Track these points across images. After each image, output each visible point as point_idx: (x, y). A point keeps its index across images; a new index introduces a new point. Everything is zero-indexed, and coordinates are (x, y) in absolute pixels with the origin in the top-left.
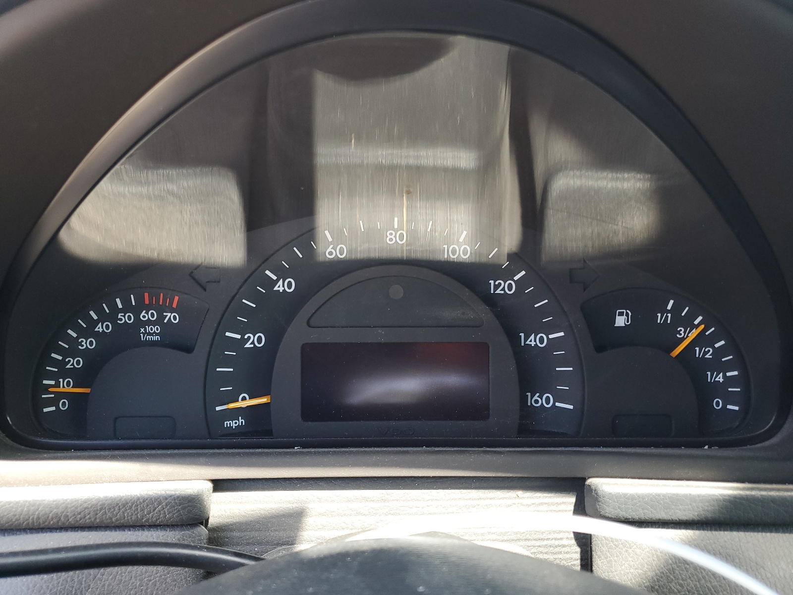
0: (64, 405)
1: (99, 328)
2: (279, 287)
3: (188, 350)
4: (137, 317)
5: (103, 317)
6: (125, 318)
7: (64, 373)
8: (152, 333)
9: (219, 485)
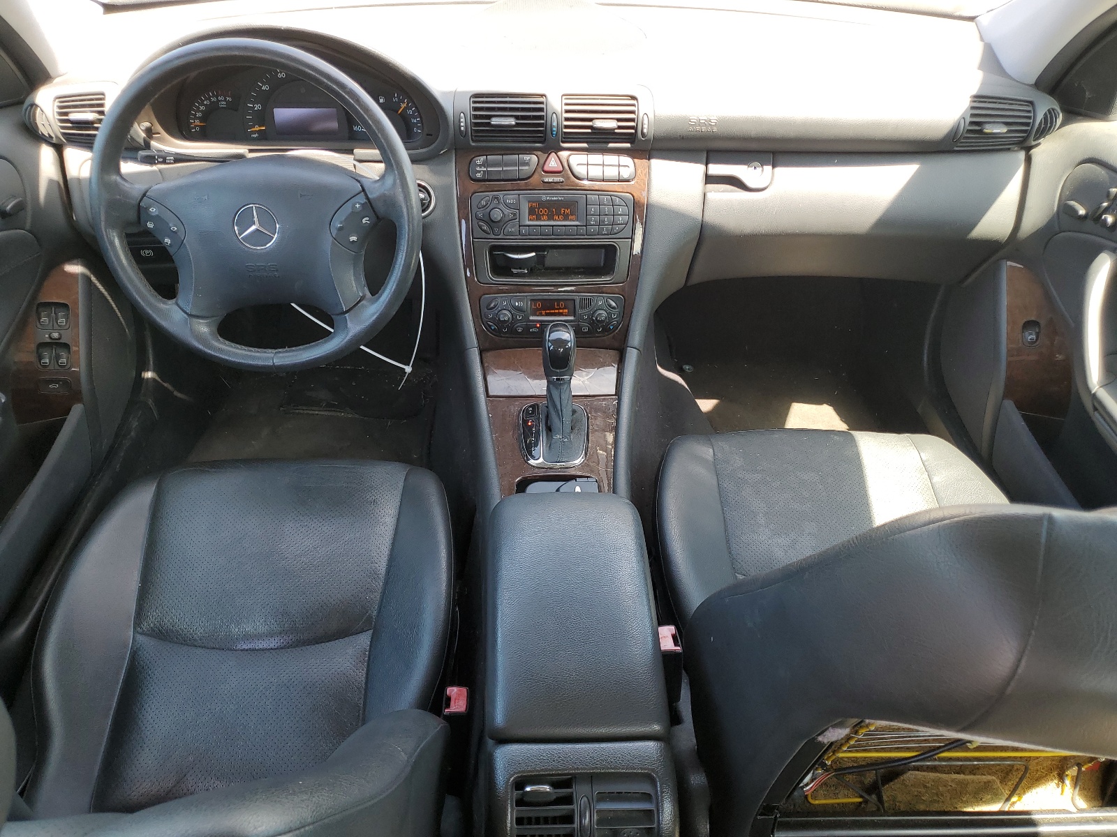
0: (198, 129)
1: (205, 103)
2: (264, 88)
3: (236, 110)
4: (217, 99)
5: (206, 99)
6: (213, 99)
7: (196, 118)
8: (223, 104)
9: (251, 151)
